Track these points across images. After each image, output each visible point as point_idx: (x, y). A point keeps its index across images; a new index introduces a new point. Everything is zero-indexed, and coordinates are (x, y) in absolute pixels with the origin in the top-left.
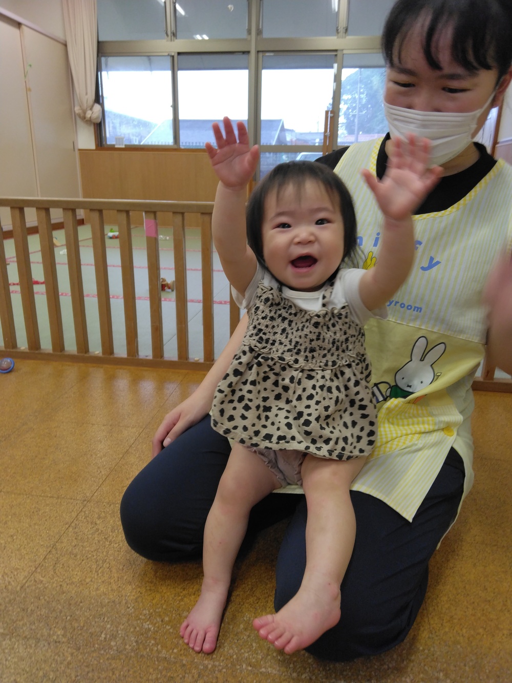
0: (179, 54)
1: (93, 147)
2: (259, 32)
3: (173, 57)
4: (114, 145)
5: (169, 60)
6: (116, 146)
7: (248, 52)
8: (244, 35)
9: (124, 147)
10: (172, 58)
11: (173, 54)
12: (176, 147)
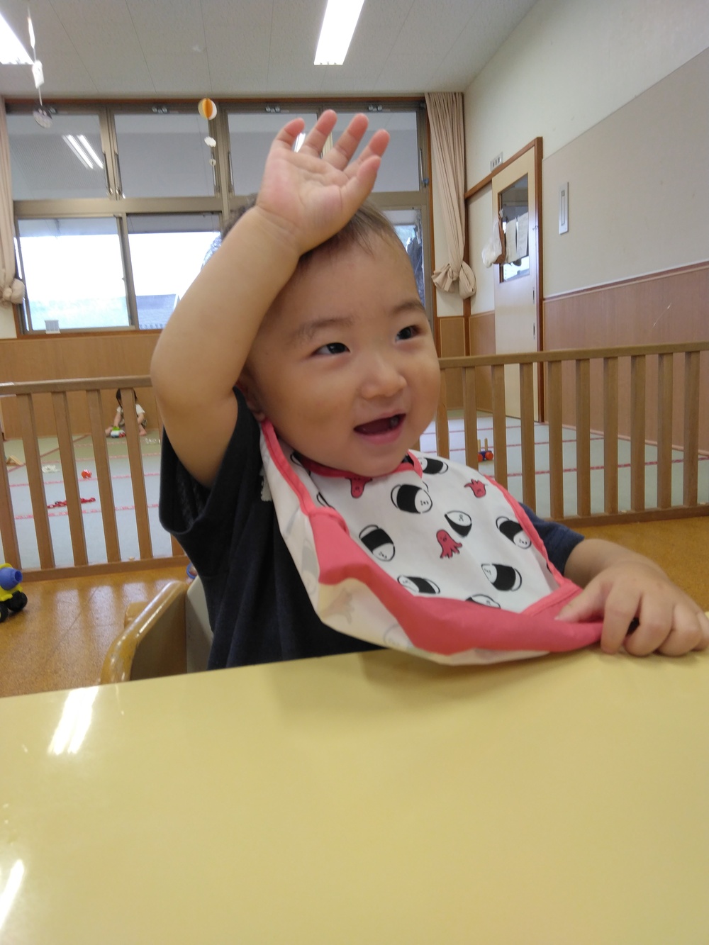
0: (128, 214)
1: (13, 335)
2: (230, 189)
3: (120, 218)
4: (44, 331)
5: (115, 223)
6: (47, 333)
7: (219, 212)
8: (212, 193)
9: (59, 332)
10: (118, 220)
11: (120, 215)
12: (133, 328)
